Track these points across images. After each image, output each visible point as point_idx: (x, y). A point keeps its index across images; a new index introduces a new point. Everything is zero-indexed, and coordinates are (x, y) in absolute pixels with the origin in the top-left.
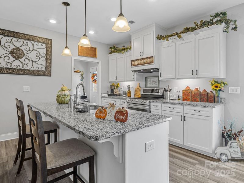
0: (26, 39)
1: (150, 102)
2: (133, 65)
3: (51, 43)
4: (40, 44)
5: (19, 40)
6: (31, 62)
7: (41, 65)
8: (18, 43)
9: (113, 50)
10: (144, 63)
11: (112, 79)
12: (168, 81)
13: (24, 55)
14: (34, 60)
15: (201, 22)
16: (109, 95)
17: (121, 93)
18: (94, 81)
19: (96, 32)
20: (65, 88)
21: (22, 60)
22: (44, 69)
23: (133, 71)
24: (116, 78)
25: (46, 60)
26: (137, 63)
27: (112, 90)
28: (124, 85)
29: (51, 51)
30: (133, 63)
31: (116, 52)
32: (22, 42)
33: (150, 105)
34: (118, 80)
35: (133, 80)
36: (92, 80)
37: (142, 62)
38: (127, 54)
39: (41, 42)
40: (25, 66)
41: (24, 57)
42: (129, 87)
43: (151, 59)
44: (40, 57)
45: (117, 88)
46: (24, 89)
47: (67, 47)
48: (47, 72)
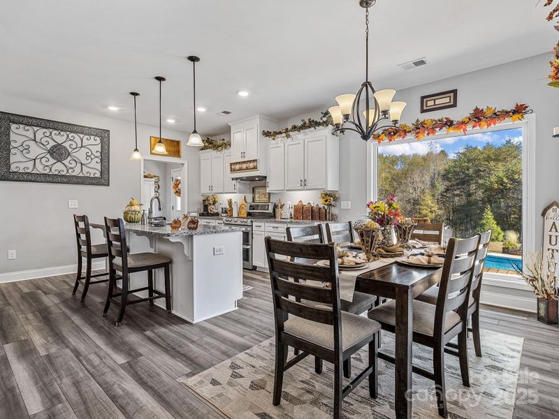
0: (72, 132)
1: (252, 222)
2: (232, 170)
3: (109, 135)
4: (92, 137)
5: (62, 133)
6: (79, 165)
7: (94, 169)
8: (60, 138)
9: (207, 144)
10: (247, 169)
11: (205, 190)
12: (280, 193)
13: (69, 154)
14: (84, 162)
15: (309, 120)
16: (201, 215)
17: (220, 211)
18: (177, 192)
19: (177, 121)
20: (135, 202)
21: (66, 162)
22: (98, 175)
23: (233, 179)
24: (211, 188)
25: (101, 161)
26: (237, 167)
27: (206, 207)
28: (224, 199)
29: (109, 148)
30: (233, 167)
31: (210, 148)
32: (66, 136)
33: (252, 226)
34: (214, 191)
35: (234, 191)
36: (174, 191)
37: (244, 166)
38: (226, 152)
39: (92, 135)
40: (70, 171)
41: (69, 158)
42: (230, 203)
43: (255, 164)
44: (93, 157)
45: (214, 204)
46: (70, 204)
47: (136, 150)
48: (103, 180)
